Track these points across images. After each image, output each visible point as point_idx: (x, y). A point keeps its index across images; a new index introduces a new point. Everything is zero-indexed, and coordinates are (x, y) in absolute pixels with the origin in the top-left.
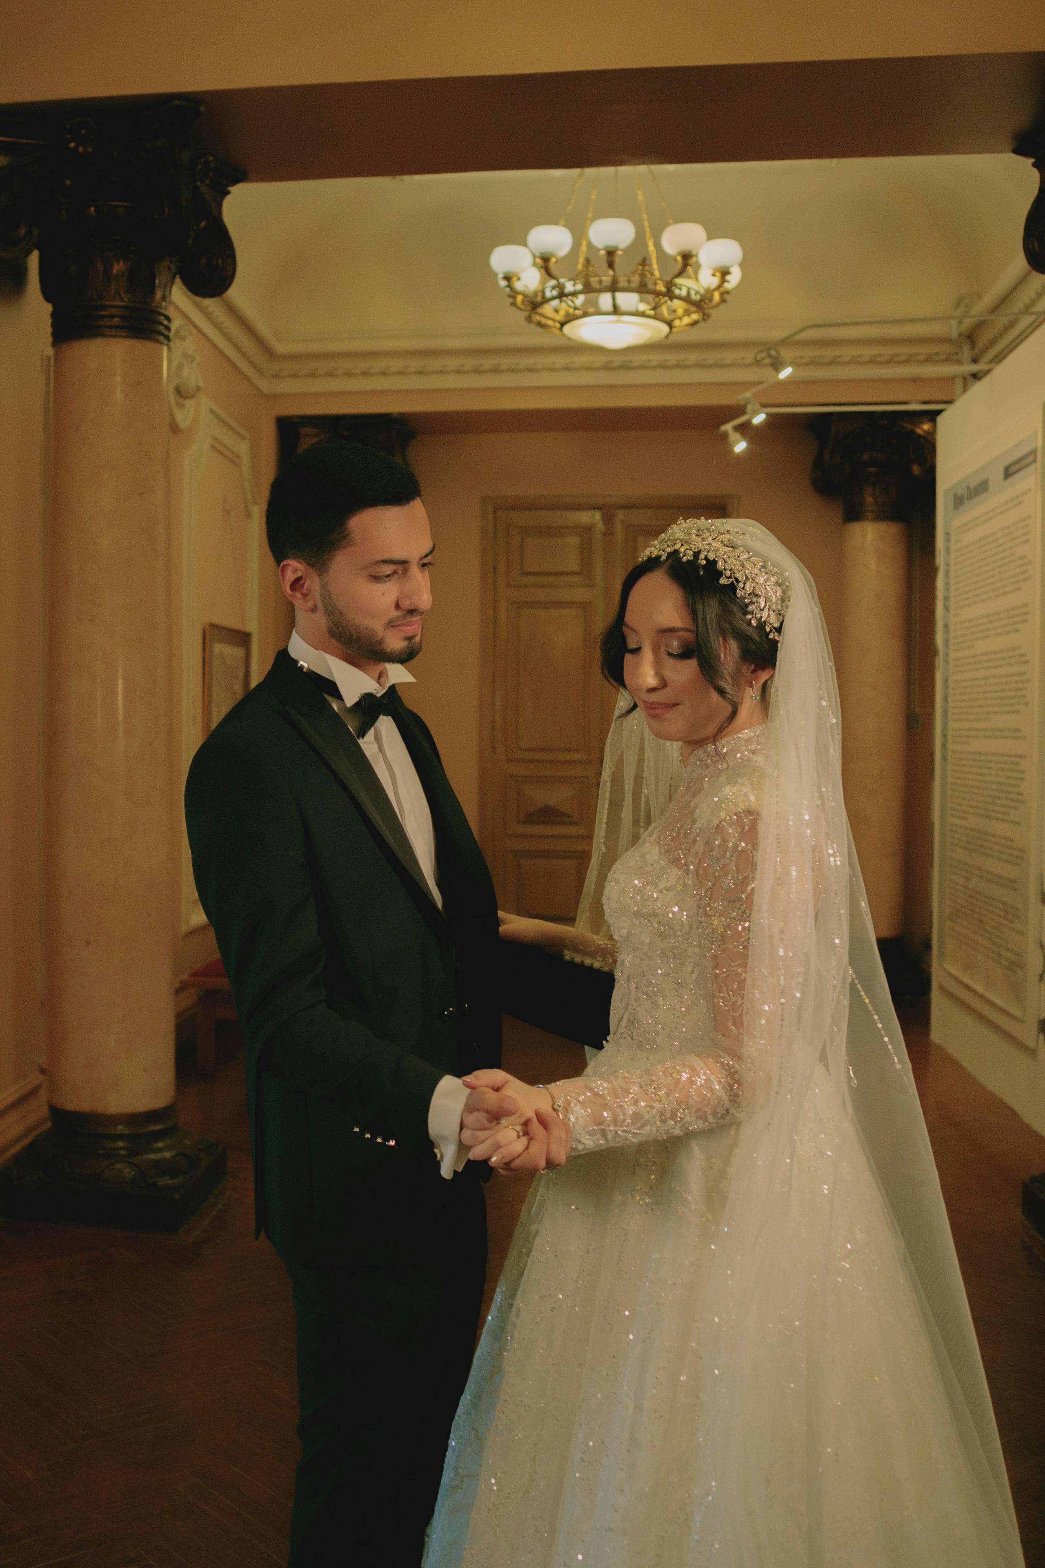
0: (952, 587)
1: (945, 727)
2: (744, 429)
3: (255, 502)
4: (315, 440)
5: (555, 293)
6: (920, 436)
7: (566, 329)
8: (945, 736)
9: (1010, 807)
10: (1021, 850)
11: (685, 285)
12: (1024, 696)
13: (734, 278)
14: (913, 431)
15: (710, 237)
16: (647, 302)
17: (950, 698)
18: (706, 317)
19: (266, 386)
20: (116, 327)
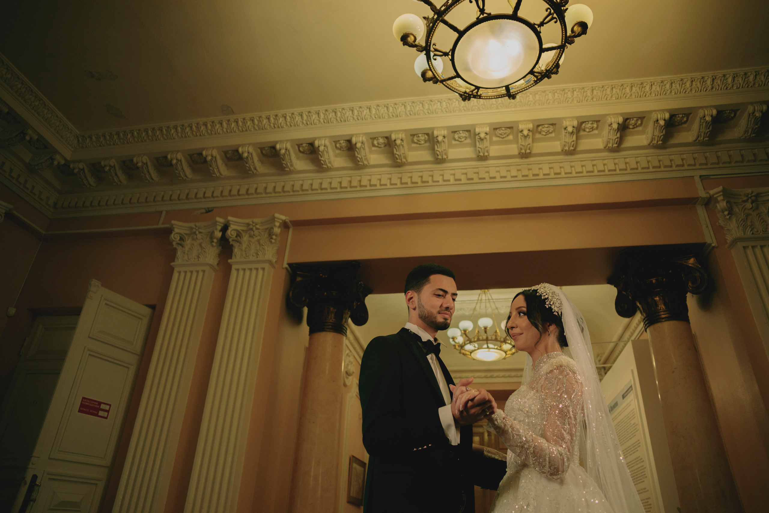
5: (468, 342)
7: (472, 354)
16: (498, 345)
20: (330, 329)
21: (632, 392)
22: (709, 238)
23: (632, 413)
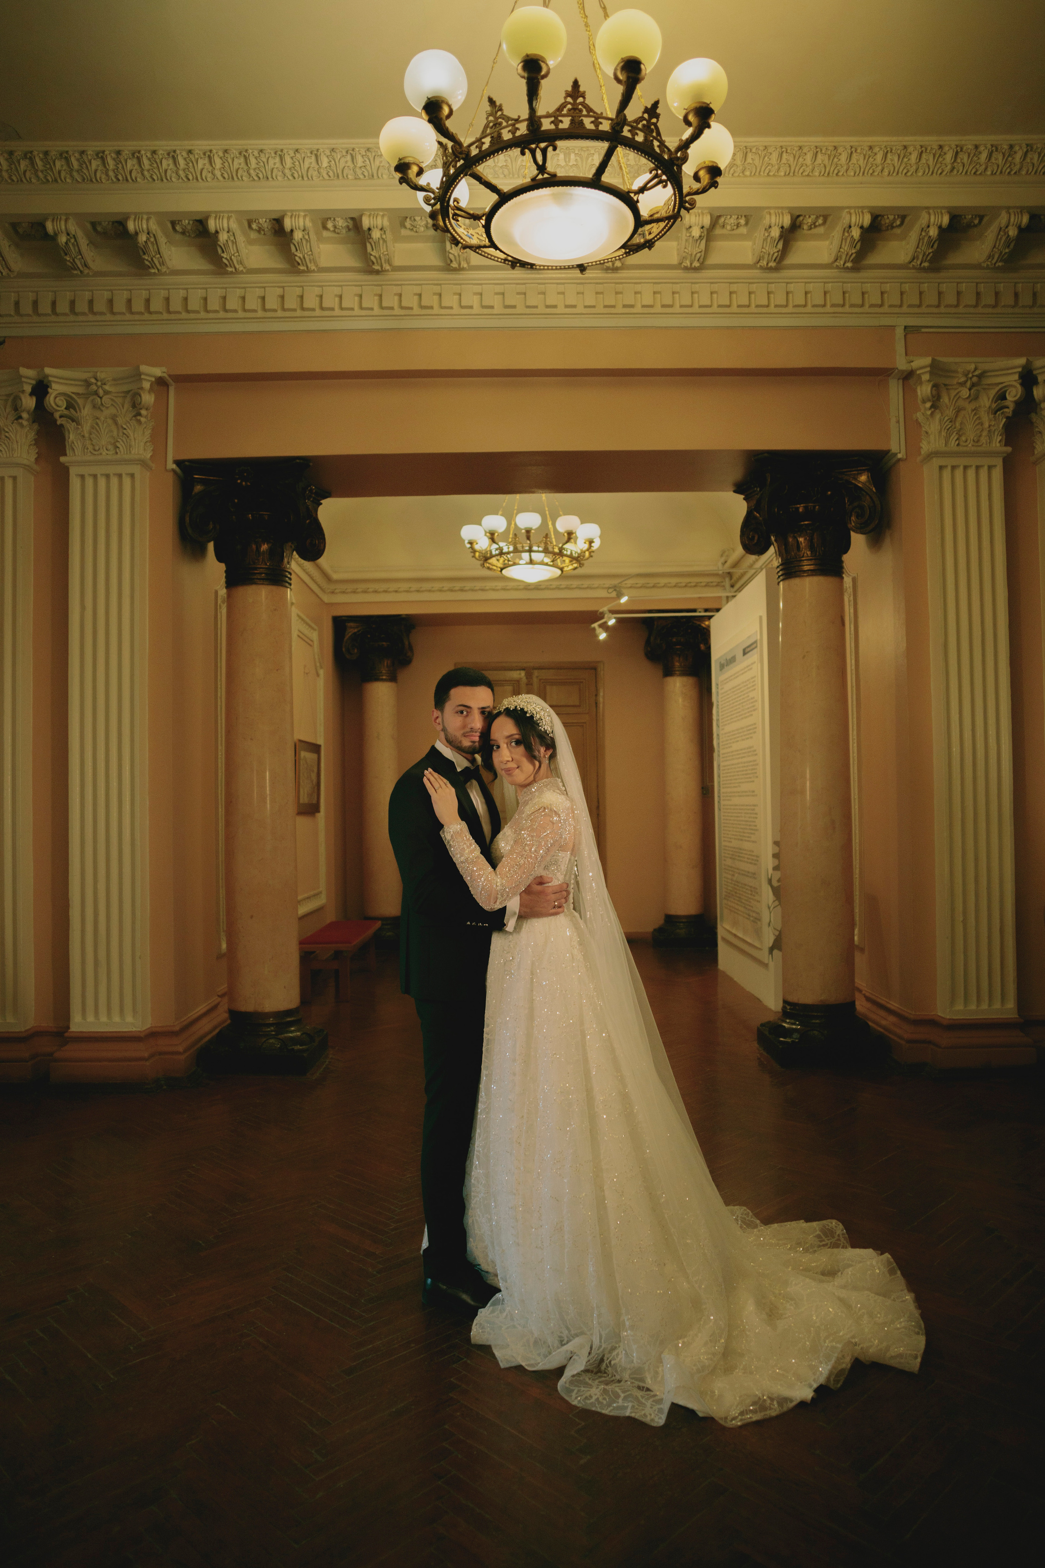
0: (720, 714)
1: (719, 792)
2: (604, 627)
3: (321, 667)
4: (356, 630)
5: (497, 552)
6: (704, 628)
7: (504, 571)
8: (719, 797)
9: (752, 834)
10: (757, 857)
11: (570, 548)
12: (756, 773)
13: (596, 545)
14: (700, 625)
15: (582, 523)
16: (549, 557)
17: (721, 775)
18: (581, 565)
19: (326, 599)
20: (263, 579)
21: (755, 650)
22: (896, 445)
23: (753, 682)
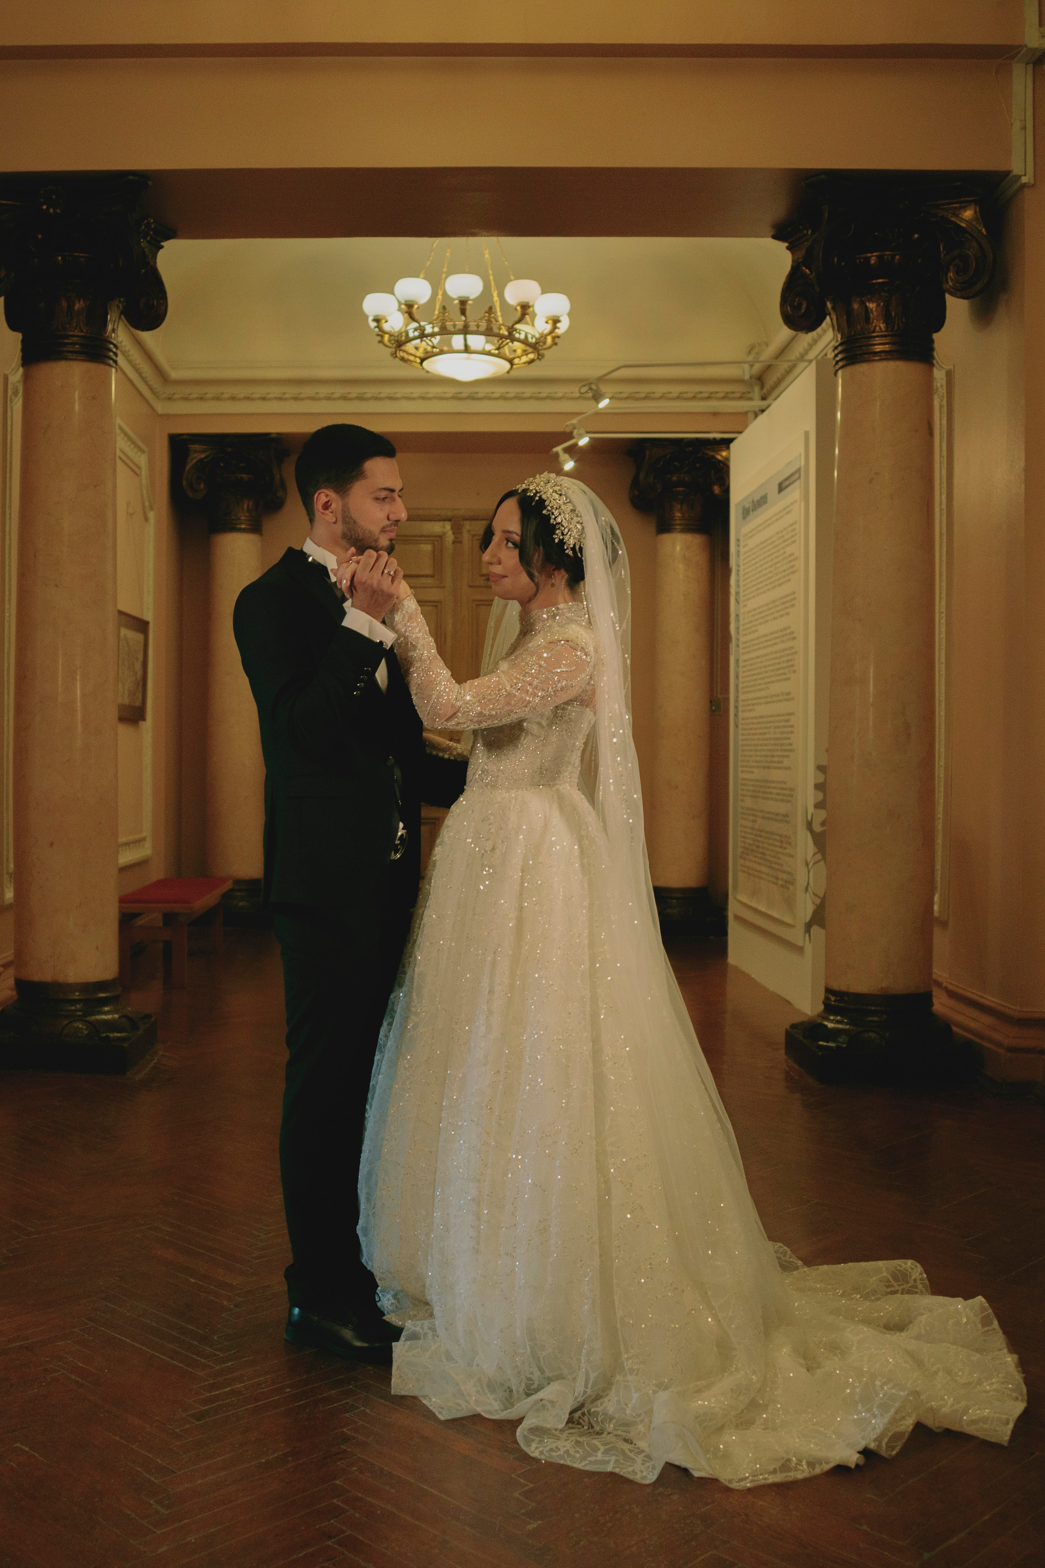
0: (741, 584)
1: (736, 700)
2: (572, 451)
4: (202, 455)
5: (417, 334)
7: (425, 364)
8: (736, 707)
9: (784, 756)
10: (792, 790)
11: (524, 330)
12: (793, 666)
13: (563, 327)
15: (543, 292)
16: (493, 343)
17: (740, 675)
18: (540, 357)
19: (160, 407)
20: (76, 352)
21: (797, 484)
22: (1020, 163)
23: (792, 531)
